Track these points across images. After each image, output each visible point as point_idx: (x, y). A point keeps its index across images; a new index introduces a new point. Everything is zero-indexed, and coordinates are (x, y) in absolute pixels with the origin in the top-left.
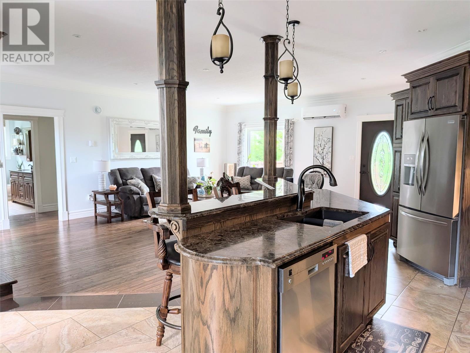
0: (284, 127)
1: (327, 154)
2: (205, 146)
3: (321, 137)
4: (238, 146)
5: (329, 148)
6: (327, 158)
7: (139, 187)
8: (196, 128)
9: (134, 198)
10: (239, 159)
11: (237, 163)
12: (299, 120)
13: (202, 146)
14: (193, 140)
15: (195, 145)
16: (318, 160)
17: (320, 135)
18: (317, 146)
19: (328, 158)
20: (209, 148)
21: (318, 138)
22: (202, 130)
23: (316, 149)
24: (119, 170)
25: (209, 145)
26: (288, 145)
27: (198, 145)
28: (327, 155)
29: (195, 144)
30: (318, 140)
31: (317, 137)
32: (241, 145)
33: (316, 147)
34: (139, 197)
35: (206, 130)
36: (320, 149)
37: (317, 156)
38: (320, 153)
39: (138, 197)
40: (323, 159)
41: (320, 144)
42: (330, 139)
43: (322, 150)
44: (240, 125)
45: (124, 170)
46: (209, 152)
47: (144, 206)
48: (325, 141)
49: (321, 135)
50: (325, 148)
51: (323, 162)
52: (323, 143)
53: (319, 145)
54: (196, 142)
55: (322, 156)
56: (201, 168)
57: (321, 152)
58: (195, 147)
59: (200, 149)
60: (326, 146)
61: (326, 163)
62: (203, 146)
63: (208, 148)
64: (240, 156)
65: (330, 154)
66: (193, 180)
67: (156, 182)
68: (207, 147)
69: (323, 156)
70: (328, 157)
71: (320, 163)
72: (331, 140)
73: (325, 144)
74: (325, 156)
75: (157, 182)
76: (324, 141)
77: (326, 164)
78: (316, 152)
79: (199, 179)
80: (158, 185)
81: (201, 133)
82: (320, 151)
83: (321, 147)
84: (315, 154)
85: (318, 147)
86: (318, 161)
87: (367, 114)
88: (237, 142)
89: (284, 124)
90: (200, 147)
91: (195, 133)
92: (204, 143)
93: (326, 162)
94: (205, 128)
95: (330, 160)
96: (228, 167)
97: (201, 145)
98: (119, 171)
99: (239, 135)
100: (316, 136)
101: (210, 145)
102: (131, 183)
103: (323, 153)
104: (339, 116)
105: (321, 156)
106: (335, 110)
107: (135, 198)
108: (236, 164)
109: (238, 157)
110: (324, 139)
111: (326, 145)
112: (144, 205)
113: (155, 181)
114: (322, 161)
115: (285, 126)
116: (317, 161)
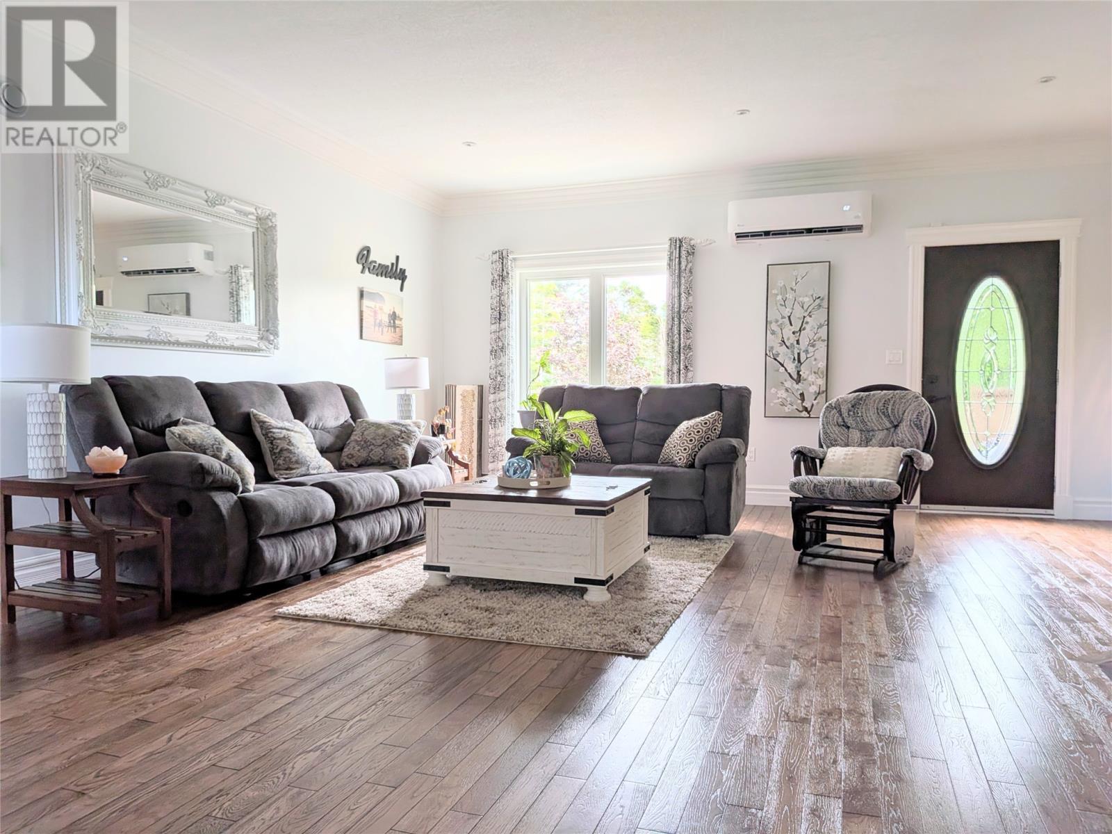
0: (665, 263)
1: (813, 346)
2: (390, 322)
3: (790, 296)
4: (494, 327)
5: (820, 326)
6: (813, 358)
7: (224, 455)
8: (364, 255)
9: (216, 506)
10: (500, 368)
11: (487, 383)
12: (715, 242)
13: (381, 321)
14: (356, 295)
15: (361, 313)
16: (782, 365)
17: (789, 290)
18: (777, 321)
19: (815, 360)
20: (401, 328)
21: (779, 297)
22: (383, 263)
23: (773, 333)
24: (113, 382)
25: (401, 319)
26: (680, 319)
27: (372, 314)
28: (811, 349)
29: (364, 309)
30: (781, 305)
31: (777, 295)
32: (503, 324)
33: (774, 326)
34: (236, 502)
35: (393, 264)
36: (788, 332)
37: (778, 355)
38: (788, 344)
39: (232, 502)
40: (799, 361)
41: (789, 317)
42: (823, 299)
43: (794, 333)
44: (502, 257)
45: (134, 385)
46: (401, 344)
47: (261, 542)
48: (805, 308)
49: (792, 289)
50: (804, 329)
51: (798, 372)
52: (798, 313)
53: (783, 317)
54: (366, 302)
55: (796, 351)
56: (402, 392)
57: (793, 339)
58: (361, 320)
59: (377, 328)
60: (807, 323)
61: (808, 375)
62: (386, 319)
63: (397, 329)
64: (504, 359)
65: (822, 347)
66: (401, 431)
67: (272, 440)
68: (395, 327)
69: (799, 354)
70: (817, 356)
71: (789, 374)
72: (825, 304)
73: (806, 314)
74: (807, 351)
75: (275, 439)
76: (803, 307)
77: (810, 379)
78: (774, 341)
79: (419, 428)
80: (281, 450)
81: (377, 275)
82: (788, 339)
83: (791, 325)
84: (772, 348)
85: (781, 327)
86: (782, 369)
87: (943, 225)
88: (486, 314)
89: (665, 255)
90: (378, 321)
91: (362, 272)
92: (388, 309)
93: (807, 373)
94: (388, 261)
95: (822, 365)
96: (459, 398)
97: (379, 317)
98: (113, 386)
99: (496, 292)
100: (775, 291)
101: (403, 320)
102: (186, 439)
103: (798, 342)
104: (858, 228)
105: (793, 352)
106: (849, 207)
107: (224, 509)
108: (482, 386)
109: (493, 362)
110: (801, 299)
111: (808, 319)
112: (262, 538)
113: (266, 435)
114: (797, 367)
115: (670, 260)
116: (778, 370)
